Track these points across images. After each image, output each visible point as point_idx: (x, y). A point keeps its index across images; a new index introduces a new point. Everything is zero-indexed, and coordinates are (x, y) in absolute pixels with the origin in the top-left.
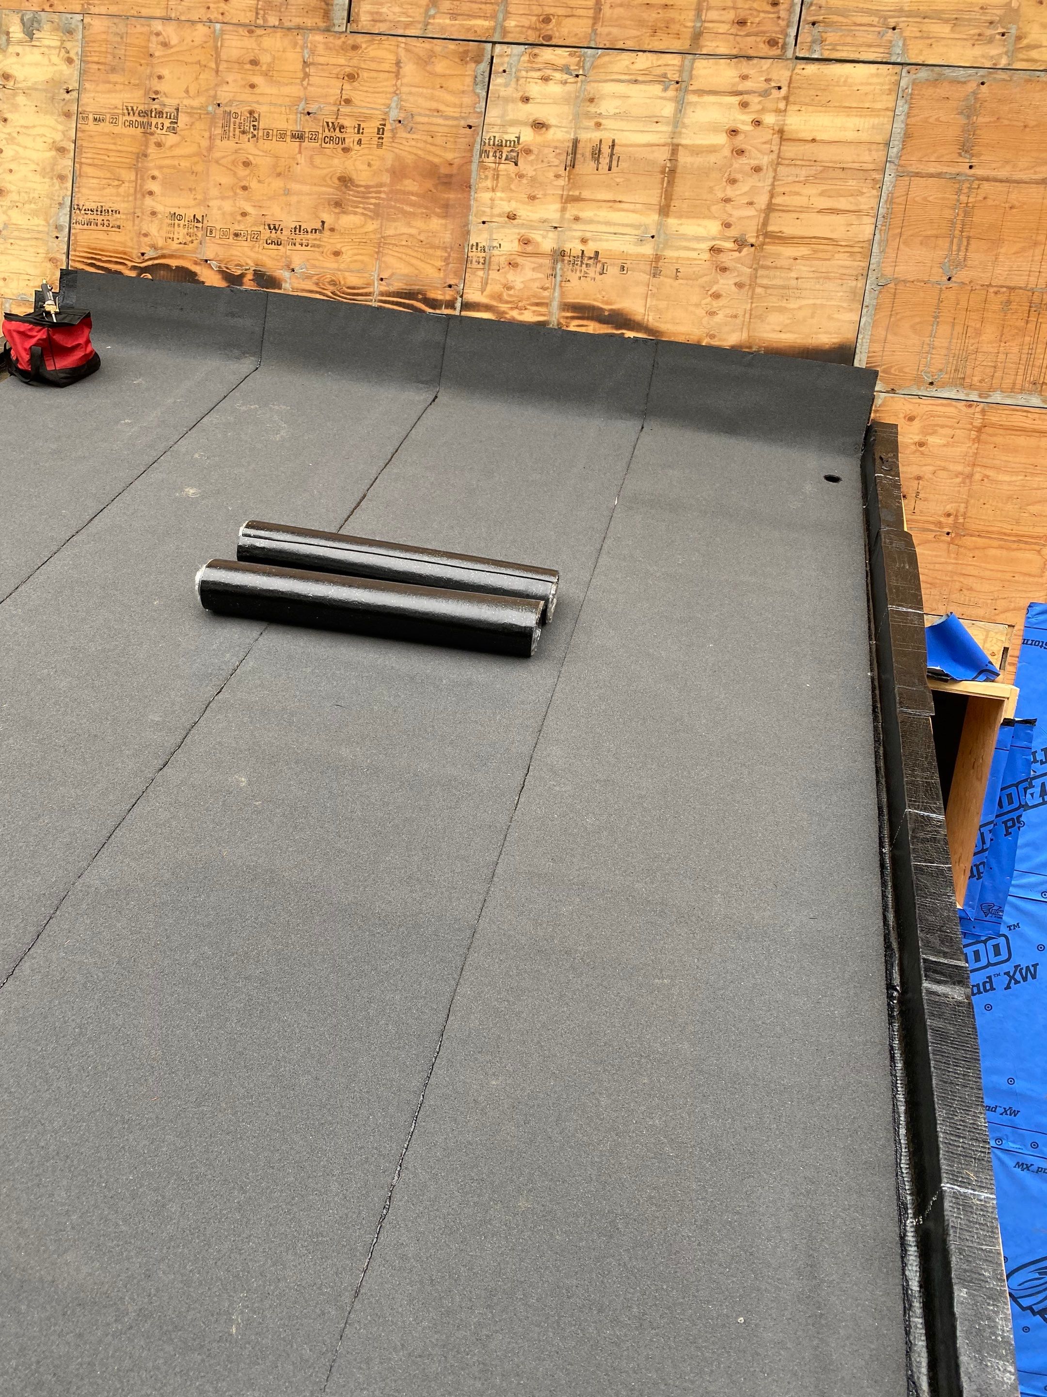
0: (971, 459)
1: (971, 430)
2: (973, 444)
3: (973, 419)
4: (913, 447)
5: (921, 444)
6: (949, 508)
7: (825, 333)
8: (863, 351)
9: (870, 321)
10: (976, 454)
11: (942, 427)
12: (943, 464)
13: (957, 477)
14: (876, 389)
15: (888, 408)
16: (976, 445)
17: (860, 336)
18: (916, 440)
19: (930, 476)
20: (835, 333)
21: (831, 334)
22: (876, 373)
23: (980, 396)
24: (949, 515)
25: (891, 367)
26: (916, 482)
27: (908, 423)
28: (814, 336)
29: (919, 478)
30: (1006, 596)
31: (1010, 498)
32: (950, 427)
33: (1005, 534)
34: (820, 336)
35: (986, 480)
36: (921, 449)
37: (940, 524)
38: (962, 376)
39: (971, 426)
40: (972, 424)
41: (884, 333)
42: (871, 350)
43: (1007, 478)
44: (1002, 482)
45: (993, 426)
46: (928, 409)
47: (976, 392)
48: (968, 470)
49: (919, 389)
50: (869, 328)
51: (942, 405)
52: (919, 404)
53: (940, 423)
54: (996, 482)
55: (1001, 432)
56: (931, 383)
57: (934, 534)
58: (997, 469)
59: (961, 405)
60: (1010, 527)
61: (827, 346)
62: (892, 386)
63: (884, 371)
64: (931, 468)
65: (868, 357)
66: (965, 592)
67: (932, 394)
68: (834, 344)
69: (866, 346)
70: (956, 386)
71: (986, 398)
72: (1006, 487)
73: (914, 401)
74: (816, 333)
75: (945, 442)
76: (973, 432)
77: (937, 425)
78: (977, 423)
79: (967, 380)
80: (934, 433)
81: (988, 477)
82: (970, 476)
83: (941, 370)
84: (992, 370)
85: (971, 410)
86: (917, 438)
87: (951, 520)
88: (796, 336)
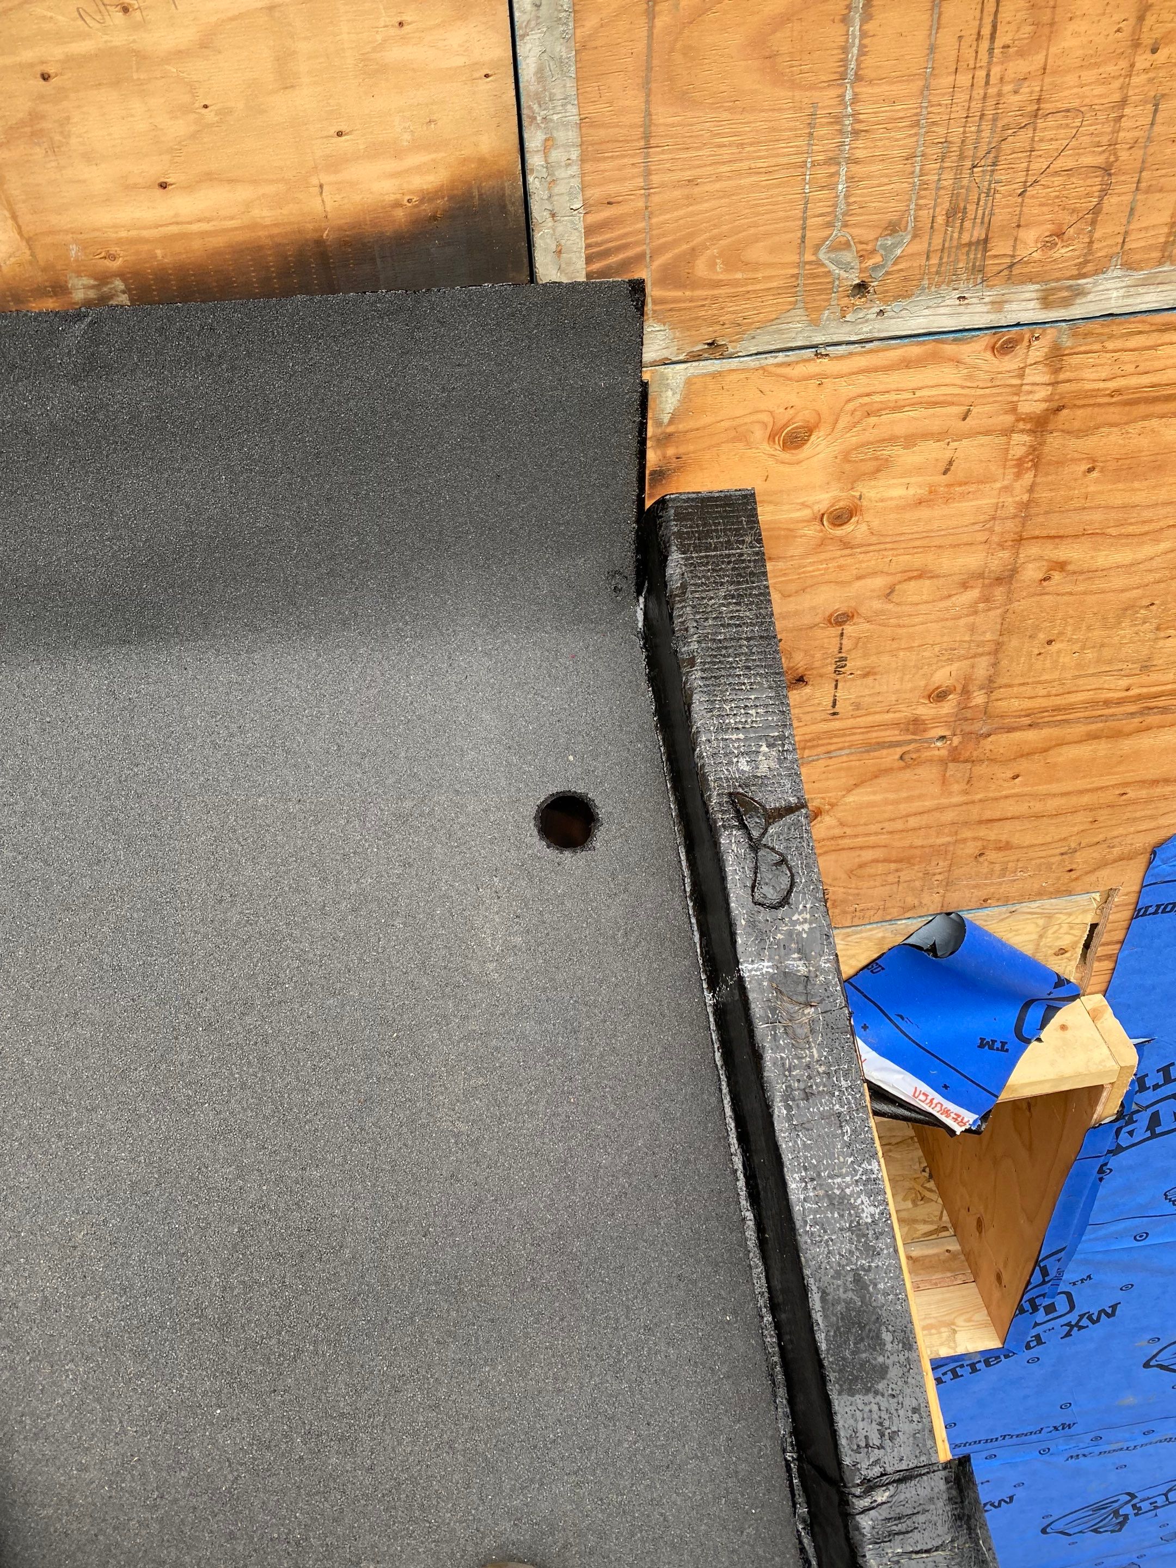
0: (1010, 525)
1: (1007, 432)
2: (1018, 476)
3: (1018, 390)
4: (812, 531)
5: (841, 517)
6: (942, 676)
7: (375, 152)
8: (561, 204)
9: (561, 50)
10: (1026, 505)
11: (910, 441)
12: (917, 561)
13: (965, 586)
14: (650, 353)
15: (706, 420)
16: (1028, 477)
17: (534, 140)
18: (823, 507)
19: (877, 605)
20: (417, 146)
21: (398, 154)
22: (638, 288)
23: (1046, 302)
24: (939, 695)
25: (694, 252)
26: (835, 631)
27: (786, 456)
28: (325, 178)
29: (840, 619)
30: (1100, 837)
31: (1128, 608)
32: (941, 436)
33: (1107, 703)
34: (354, 172)
35: (1057, 576)
36: (839, 532)
37: (916, 725)
38: (979, 233)
39: (1010, 419)
40: (1014, 410)
41: (633, 100)
42: (596, 193)
43: (1123, 556)
44: (1105, 571)
45: (1087, 399)
46: (853, 390)
47: (1031, 291)
48: (999, 560)
49: (815, 323)
50: (564, 87)
51: (907, 364)
52: (821, 378)
53: (900, 430)
54: (1091, 573)
55: (1114, 414)
56: (861, 288)
57: (899, 751)
58: (1095, 535)
59: (975, 351)
60: (1124, 682)
61: (400, 214)
62: (708, 333)
63: (669, 277)
64: (879, 582)
65: (590, 231)
66: (992, 855)
67: (865, 330)
68: (426, 197)
69: (568, 177)
70: (952, 279)
71: (1066, 303)
72: (1118, 581)
73: (800, 370)
74: (335, 163)
75: (922, 492)
76: (1016, 437)
77: (892, 440)
78: (1033, 404)
79: (1000, 247)
80: (881, 467)
81: (1061, 566)
82: (1007, 577)
83: (893, 228)
84: (1096, 181)
85: (1010, 363)
86: (824, 499)
87: (948, 707)
88: (244, 193)
